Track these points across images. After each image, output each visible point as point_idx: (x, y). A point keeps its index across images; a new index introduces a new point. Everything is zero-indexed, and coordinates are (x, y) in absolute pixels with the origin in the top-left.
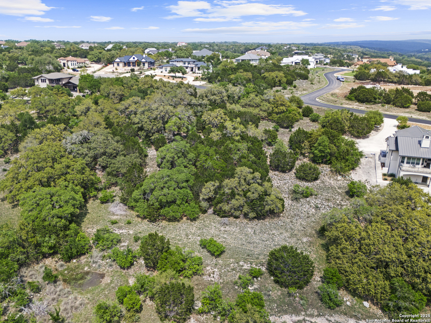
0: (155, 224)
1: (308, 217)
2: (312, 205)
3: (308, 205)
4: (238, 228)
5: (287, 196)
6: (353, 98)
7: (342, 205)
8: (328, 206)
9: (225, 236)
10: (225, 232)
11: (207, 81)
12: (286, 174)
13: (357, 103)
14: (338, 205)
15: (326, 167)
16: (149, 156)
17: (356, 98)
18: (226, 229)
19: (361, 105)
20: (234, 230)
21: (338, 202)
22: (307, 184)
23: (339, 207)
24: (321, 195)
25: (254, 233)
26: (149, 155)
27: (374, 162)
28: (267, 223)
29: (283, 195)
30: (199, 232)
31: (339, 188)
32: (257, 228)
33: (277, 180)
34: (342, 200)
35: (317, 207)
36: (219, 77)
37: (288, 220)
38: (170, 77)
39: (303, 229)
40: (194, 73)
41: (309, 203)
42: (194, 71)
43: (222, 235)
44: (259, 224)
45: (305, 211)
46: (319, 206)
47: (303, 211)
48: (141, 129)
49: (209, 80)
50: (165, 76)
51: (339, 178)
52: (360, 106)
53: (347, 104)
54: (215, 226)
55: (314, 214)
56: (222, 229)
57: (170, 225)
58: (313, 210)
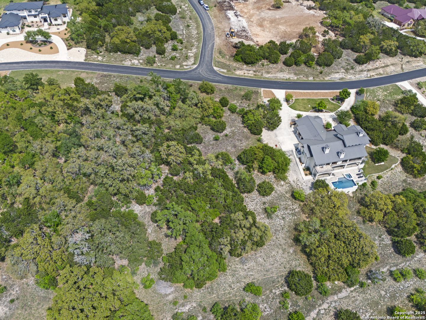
1: (283, 229)
2: (280, 217)
4: (253, 261)
5: (263, 216)
9: (251, 273)
12: (252, 193)
13: (245, 66)
14: (292, 210)
15: (271, 175)
17: (242, 59)
19: (248, 68)
20: (252, 264)
21: (291, 207)
22: (268, 197)
23: (294, 212)
24: (280, 205)
25: (265, 261)
27: (294, 158)
30: (234, 278)
31: (286, 192)
32: (262, 254)
34: (293, 205)
35: (283, 218)
39: (285, 241)
41: (277, 216)
43: (249, 274)
44: (262, 251)
45: (279, 225)
52: (249, 71)
54: (240, 268)
56: (246, 267)
58: (282, 222)
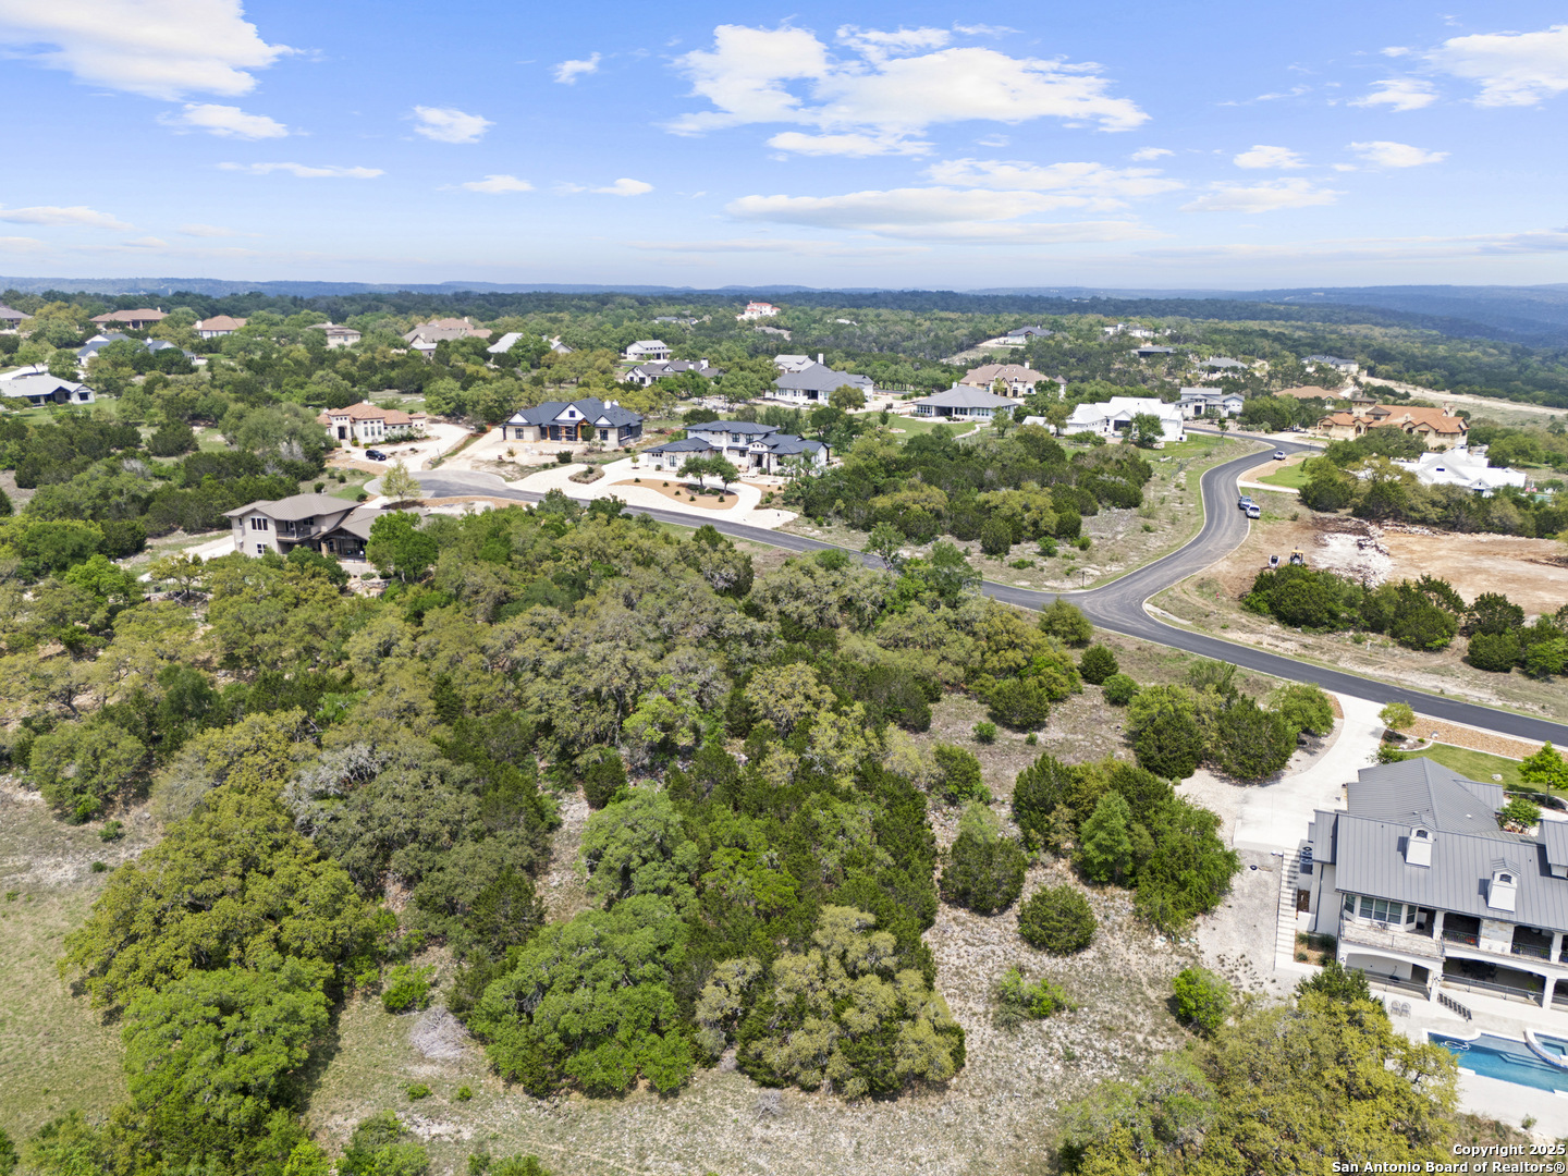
0: (545, 1104)
1: (1036, 1095)
2: (1057, 1046)
3: (1045, 1046)
4: (809, 1129)
5: (980, 1009)
6: (1264, 607)
7: (1150, 1053)
8: (1106, 1051)
10: (766, 1147)
11: (800, 509)
12: (991, 920)
13: (1275, 627)
14: (1139, 1051)
15: (1123, 898)
16: (565, 826)
17: (1271, 606)
18: (770, 1132)
19: (1286, 633)
20: (793, 1136)
21: (1140, 1038)
22: (1054, 961)
23: (1141, 1059)
24: (1090, 1007)
25: (857, 1154)
26: (566, 818)
27: (1276, 886)
28: (905, 1113)
29: (971, 1004)
31: (1153, 982)
32: (870, 1130)
33: (961, 943)
34: (1153, 1033)
35: (1070, 1057)
36: (839, 502)
37: (972, 1105)
38: (682, 490)
39: (1012, 1140)
40: (763, 472)
41: (1047, 1037)
42: (765, 465)
43: (752, 1158)
44: (877, 1117)
45: (1030, 1071)
46: (1078, 1051)
47: (1023, 1070)
48: (547, 728)
49: (806, 509)
50: (666, 485)
51: (1159, 942)
52: (1284, 640)
53: (1243, 628)
54: (736, 1121)
55: (1058, 1081)
56: (758, 1131)
57: (594, 1111)
58: (1057, 1067)
